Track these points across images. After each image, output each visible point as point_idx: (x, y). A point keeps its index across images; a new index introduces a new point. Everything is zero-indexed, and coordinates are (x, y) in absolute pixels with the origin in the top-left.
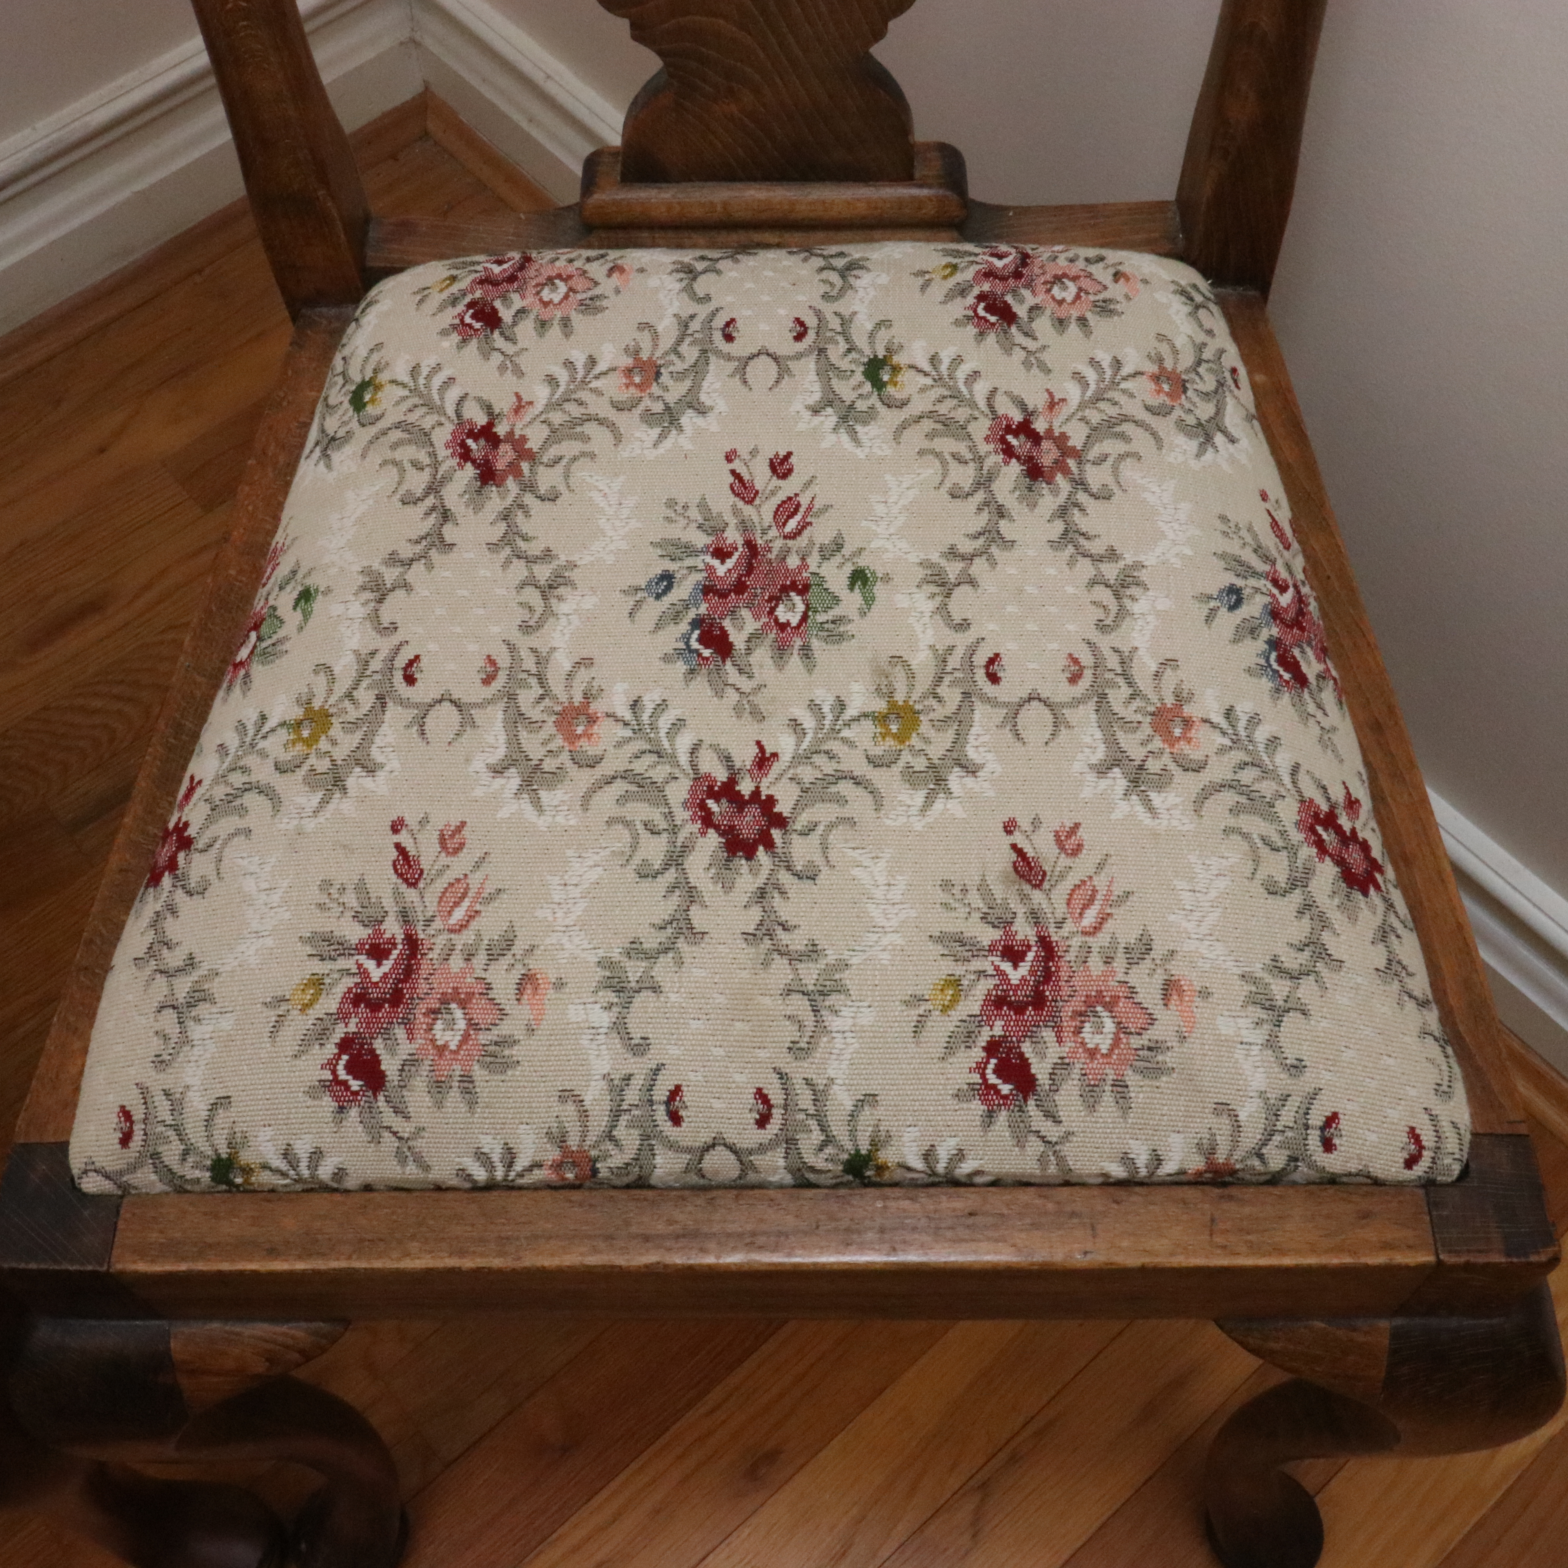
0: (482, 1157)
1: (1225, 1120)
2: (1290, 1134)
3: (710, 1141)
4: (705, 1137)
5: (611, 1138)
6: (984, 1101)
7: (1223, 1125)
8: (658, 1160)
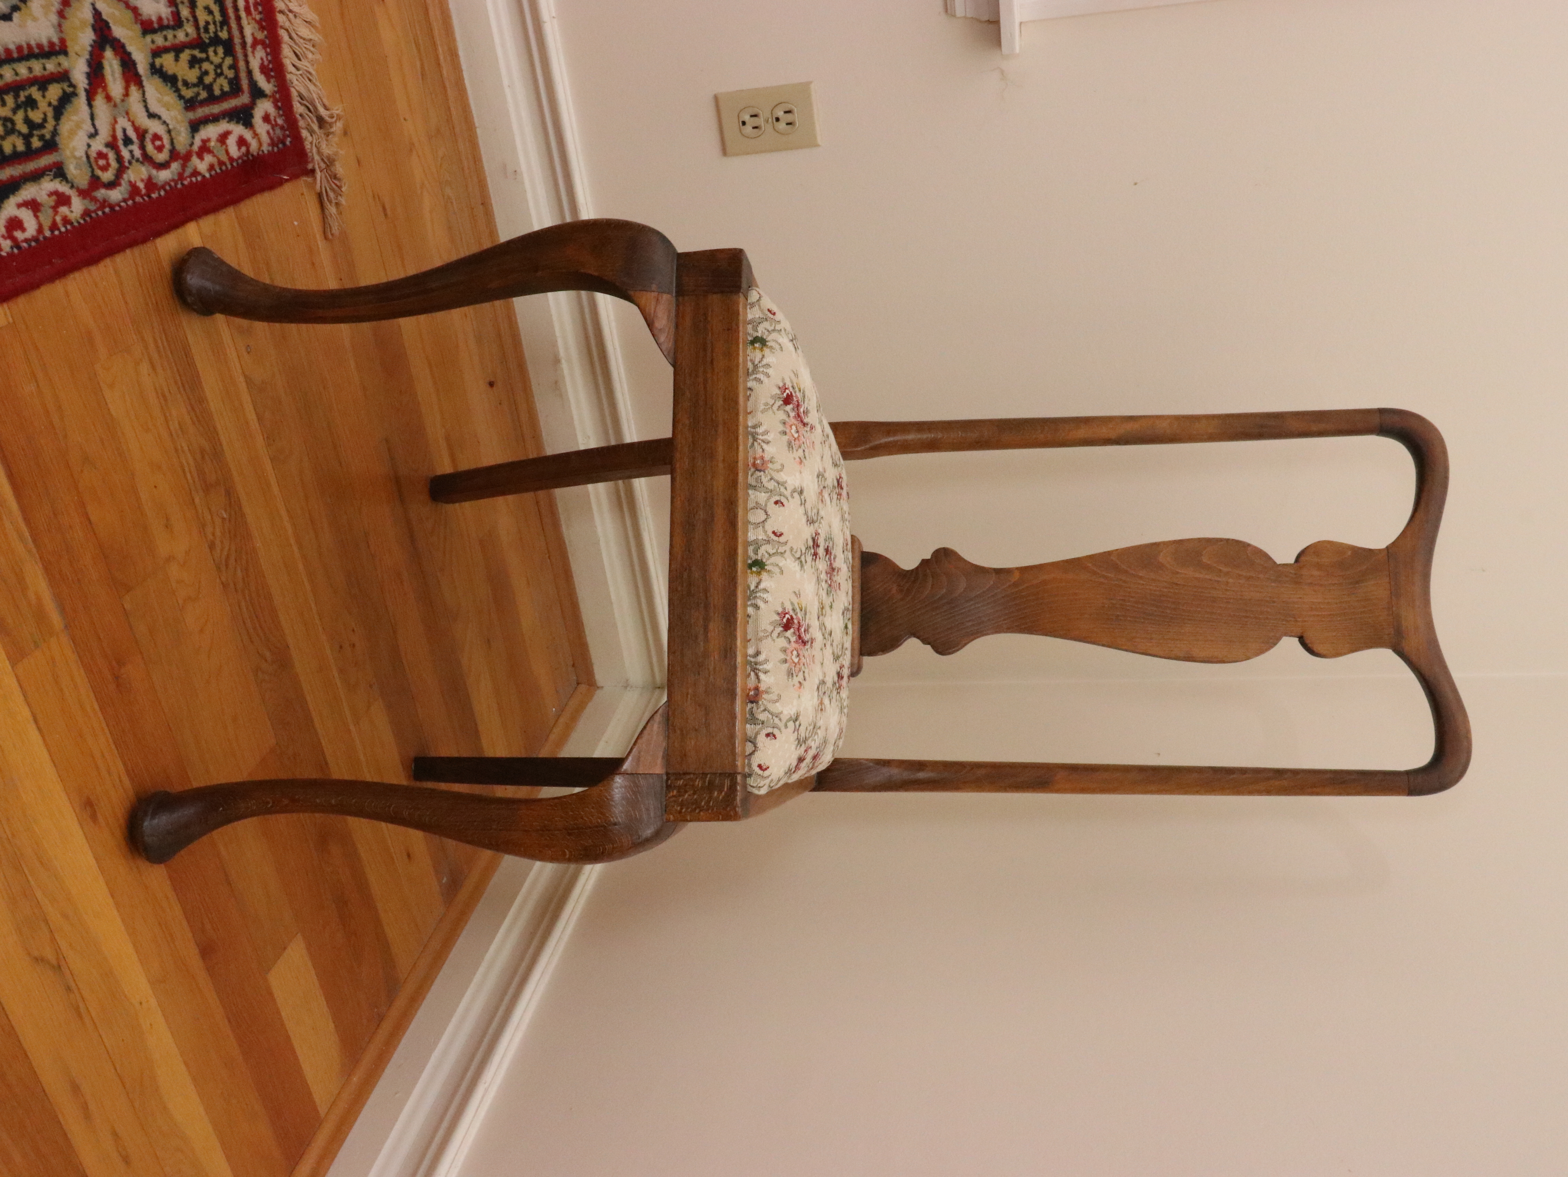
0: (766, 432)
1: (776, 698)
2: (772, 721)
3: (768, 514)
4: (770, 512)
5: (771, 479)
6: (782, 613)
7: (774, 697)
8: (763, 494)
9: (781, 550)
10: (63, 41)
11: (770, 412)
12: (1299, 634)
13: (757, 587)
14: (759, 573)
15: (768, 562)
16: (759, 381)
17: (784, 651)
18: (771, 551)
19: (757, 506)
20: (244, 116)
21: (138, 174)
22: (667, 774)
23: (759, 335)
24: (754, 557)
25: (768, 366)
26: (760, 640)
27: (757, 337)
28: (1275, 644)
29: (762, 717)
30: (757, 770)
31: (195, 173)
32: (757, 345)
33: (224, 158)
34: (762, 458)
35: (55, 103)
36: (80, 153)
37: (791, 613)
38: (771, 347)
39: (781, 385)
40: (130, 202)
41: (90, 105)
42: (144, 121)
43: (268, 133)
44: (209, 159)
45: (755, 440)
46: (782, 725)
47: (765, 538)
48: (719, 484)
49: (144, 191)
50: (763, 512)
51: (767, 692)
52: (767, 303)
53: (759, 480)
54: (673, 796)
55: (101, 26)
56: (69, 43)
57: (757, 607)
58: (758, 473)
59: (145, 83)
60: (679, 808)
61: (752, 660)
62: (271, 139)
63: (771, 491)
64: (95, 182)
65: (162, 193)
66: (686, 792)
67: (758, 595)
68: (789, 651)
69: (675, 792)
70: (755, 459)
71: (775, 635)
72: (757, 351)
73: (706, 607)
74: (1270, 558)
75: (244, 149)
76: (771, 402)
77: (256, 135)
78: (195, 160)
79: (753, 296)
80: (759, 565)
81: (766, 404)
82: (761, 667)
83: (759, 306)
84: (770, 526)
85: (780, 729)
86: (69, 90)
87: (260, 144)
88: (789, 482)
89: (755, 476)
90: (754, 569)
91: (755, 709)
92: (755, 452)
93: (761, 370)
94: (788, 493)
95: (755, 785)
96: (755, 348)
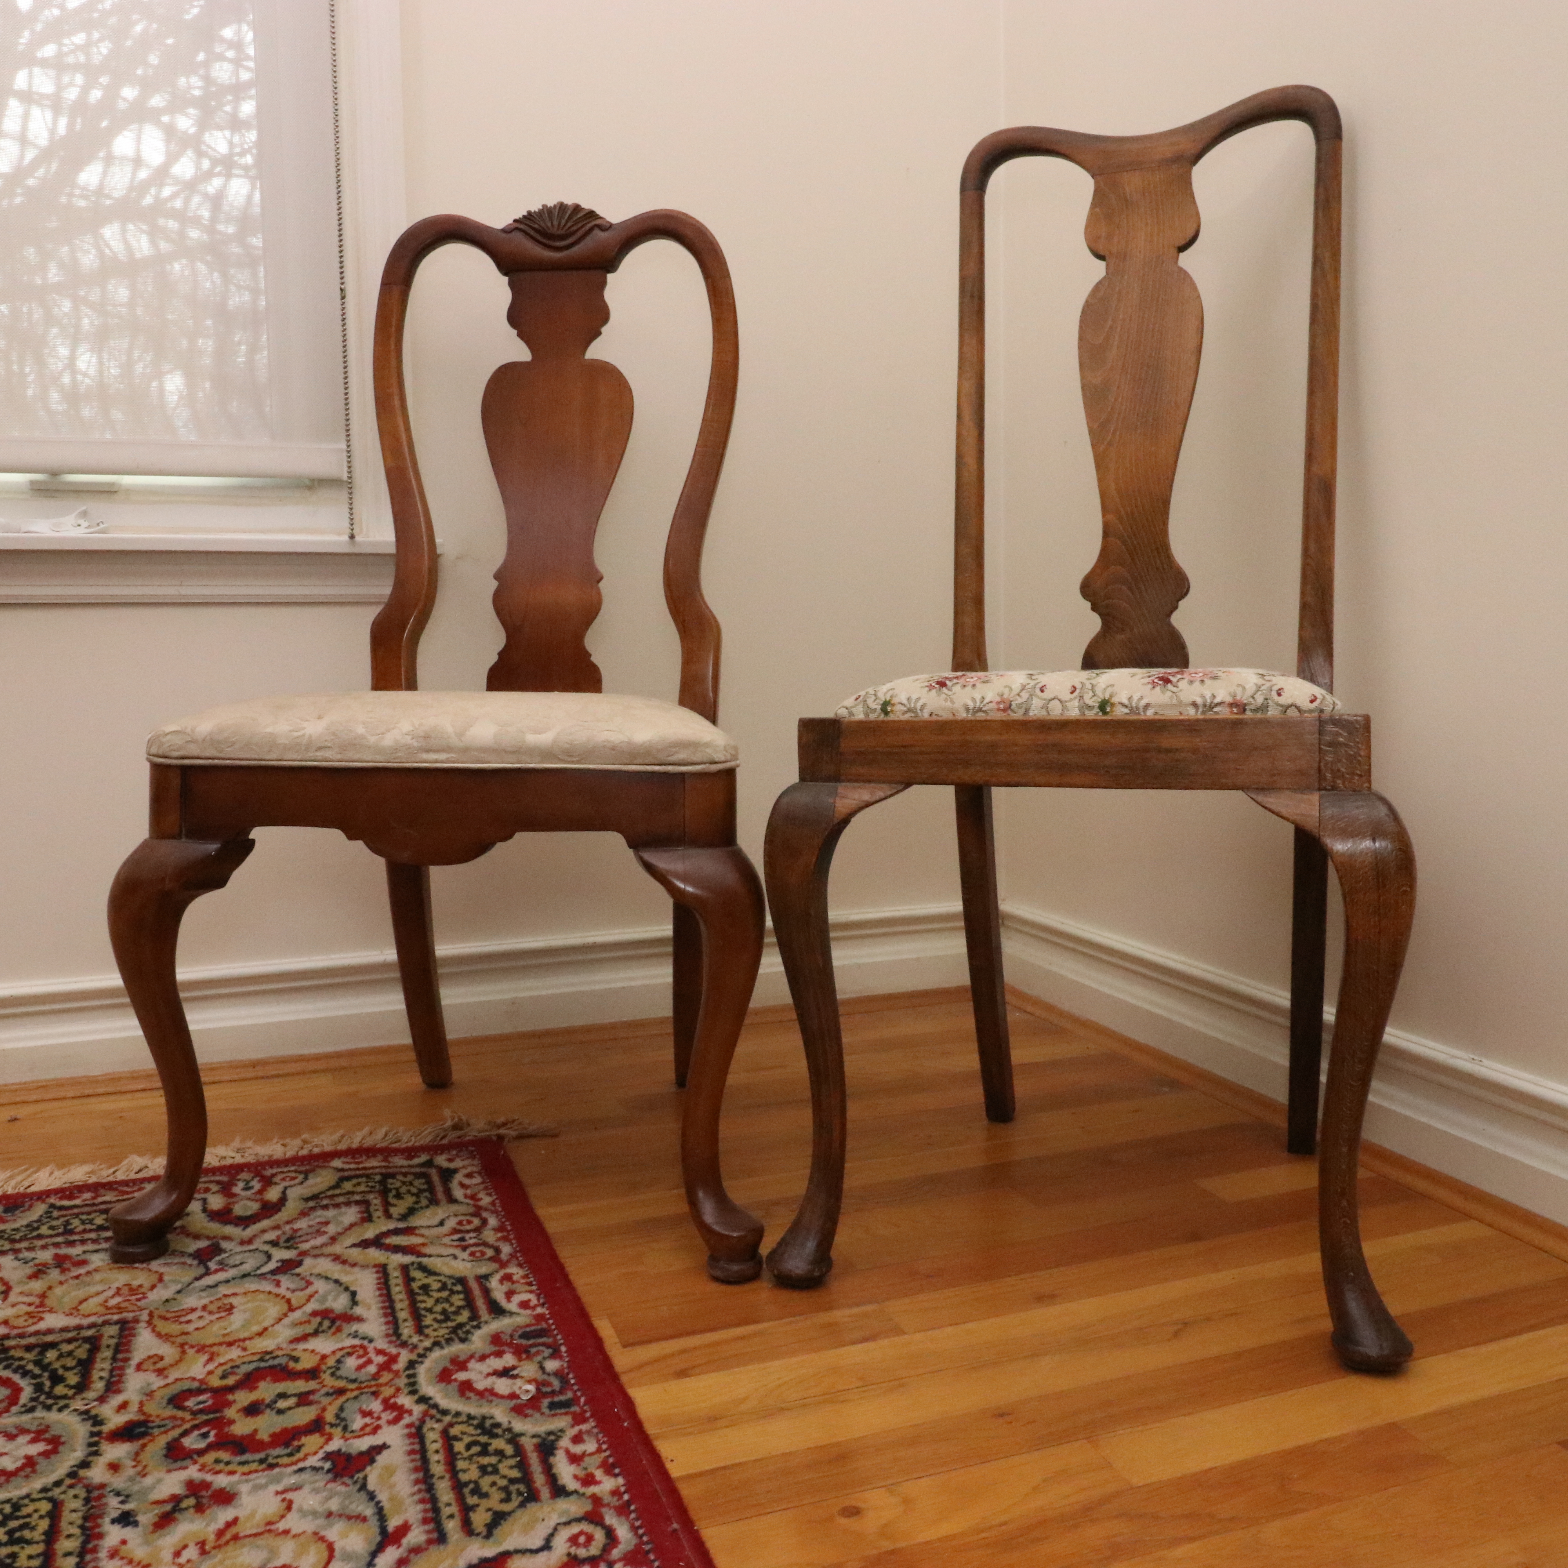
0: (974, 700)
1: (1240, 689)
2: (1264, 692)
3: (1053, 698)
4: (1052, 696)
5: (1018, 696)
8: (1033, 703)
9: (1090, 687)
10: (375, 1266)
11: (954, 697)
12: (1176, 251)
13: (1126, 707)
14: (1113, 705)
15: (1102, 697)
16: (923, 707)
17: (1191, 682)
18: (1091, 694)
19: (1045, 707)
20: (447, 1175)
21: (489, 1236)
22: (1320, 789)
23: (879, 707)
24: (1096, 710)
25: (909, 699)
26: (1181, 702)
27: (881, 709)
28: (1185, 272)
29: (1260, 700)
30: (1315, 704)
31: (493, 1203)
32: (889, 709)
33: (482, 1186)
34: (998, 703)
35: (426, 1275)
36: (469, 1265)
37: (1153, 678)
38: (891, 697)
39: (927, 689)
40: (513, 1241)
41: (430, 1256)
42: (446, 1228)
43: (463, 1160)
44: (481, 1195)
45: (980, 710)
46: (1268, 684)
47: (1077, 700)
48: (1024, 739)
49: (505, 1234)
50: (1051, 703)
51: (1235, 696)
52: (849, 702)
53: (1020, 706)
54: (1344, 783)
55: (365, 1244)
56: (377, 1262)
57: (1147, 706)
58: (1012, 707)
59: (414, 1225)
60: (1357, 778)
61: (1200, 710)
62: (468, 1158)
63: (1031, 695)
64: (495, 1259)
65: (507, 1223)
66: (1339, 770)
67: (1134, 705)
68: (1192, 679)
69: (1339, 781)
70: (999, 709)
71: (1175, 689)
72: (894, 708)
73: (1147, 750)
74: (1100, 282)
75: (475, 1175)
76: (943, 696)
77: (464, 1167)
78: (481, 1203)
79: (843, 712)
80: (1104, 705)
81: (946, 700)
82: (1209, 701)
83: (852, 707)
84: (1066, 695)
85: (1273, 685)
86: (415, 1266)
87: (473, 1165)
88: (1022, 681)
89: (1016, 710)
90: (1108, 709)
91: (1252, 707)
92: (991, 710)
93: (913, 705)
94: (1032, 683)
95: (1332, 707)
96: (892, 711)
